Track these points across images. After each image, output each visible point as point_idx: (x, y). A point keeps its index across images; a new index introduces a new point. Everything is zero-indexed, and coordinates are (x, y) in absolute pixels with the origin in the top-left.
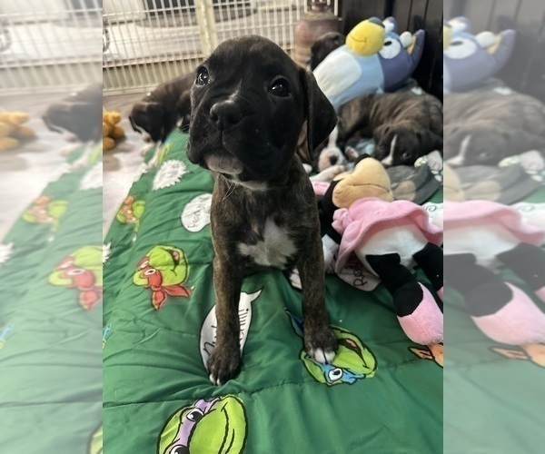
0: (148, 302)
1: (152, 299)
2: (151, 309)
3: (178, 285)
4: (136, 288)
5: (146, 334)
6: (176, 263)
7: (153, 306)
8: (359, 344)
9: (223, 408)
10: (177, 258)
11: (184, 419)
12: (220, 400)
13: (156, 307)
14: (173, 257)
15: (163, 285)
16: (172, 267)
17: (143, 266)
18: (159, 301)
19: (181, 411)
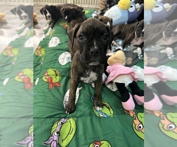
0: (48, 87)
1: (49, 86)
2: (49, 90)
3: (57, 82)
4: (44, 82)
5: (47, 97)
6: (57, 75)
7: (49, 89)
8: (109, 106)
9: (70, 121)
10: (57, 73)
11: (58, 124)
12: (69, 119)
13: (50, 89)
14: (56, 73)
15: (53, 82)
16: (55, 76)
17: (46, 75)
18: (51, 87)
19: (57, 121)
